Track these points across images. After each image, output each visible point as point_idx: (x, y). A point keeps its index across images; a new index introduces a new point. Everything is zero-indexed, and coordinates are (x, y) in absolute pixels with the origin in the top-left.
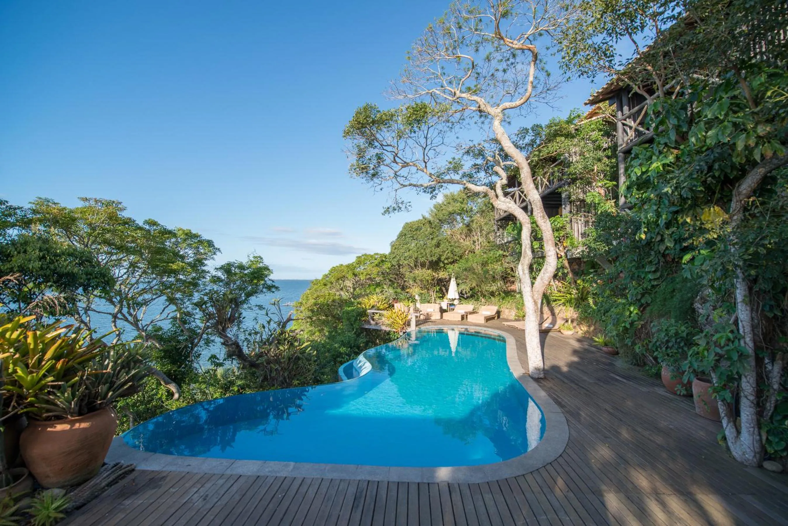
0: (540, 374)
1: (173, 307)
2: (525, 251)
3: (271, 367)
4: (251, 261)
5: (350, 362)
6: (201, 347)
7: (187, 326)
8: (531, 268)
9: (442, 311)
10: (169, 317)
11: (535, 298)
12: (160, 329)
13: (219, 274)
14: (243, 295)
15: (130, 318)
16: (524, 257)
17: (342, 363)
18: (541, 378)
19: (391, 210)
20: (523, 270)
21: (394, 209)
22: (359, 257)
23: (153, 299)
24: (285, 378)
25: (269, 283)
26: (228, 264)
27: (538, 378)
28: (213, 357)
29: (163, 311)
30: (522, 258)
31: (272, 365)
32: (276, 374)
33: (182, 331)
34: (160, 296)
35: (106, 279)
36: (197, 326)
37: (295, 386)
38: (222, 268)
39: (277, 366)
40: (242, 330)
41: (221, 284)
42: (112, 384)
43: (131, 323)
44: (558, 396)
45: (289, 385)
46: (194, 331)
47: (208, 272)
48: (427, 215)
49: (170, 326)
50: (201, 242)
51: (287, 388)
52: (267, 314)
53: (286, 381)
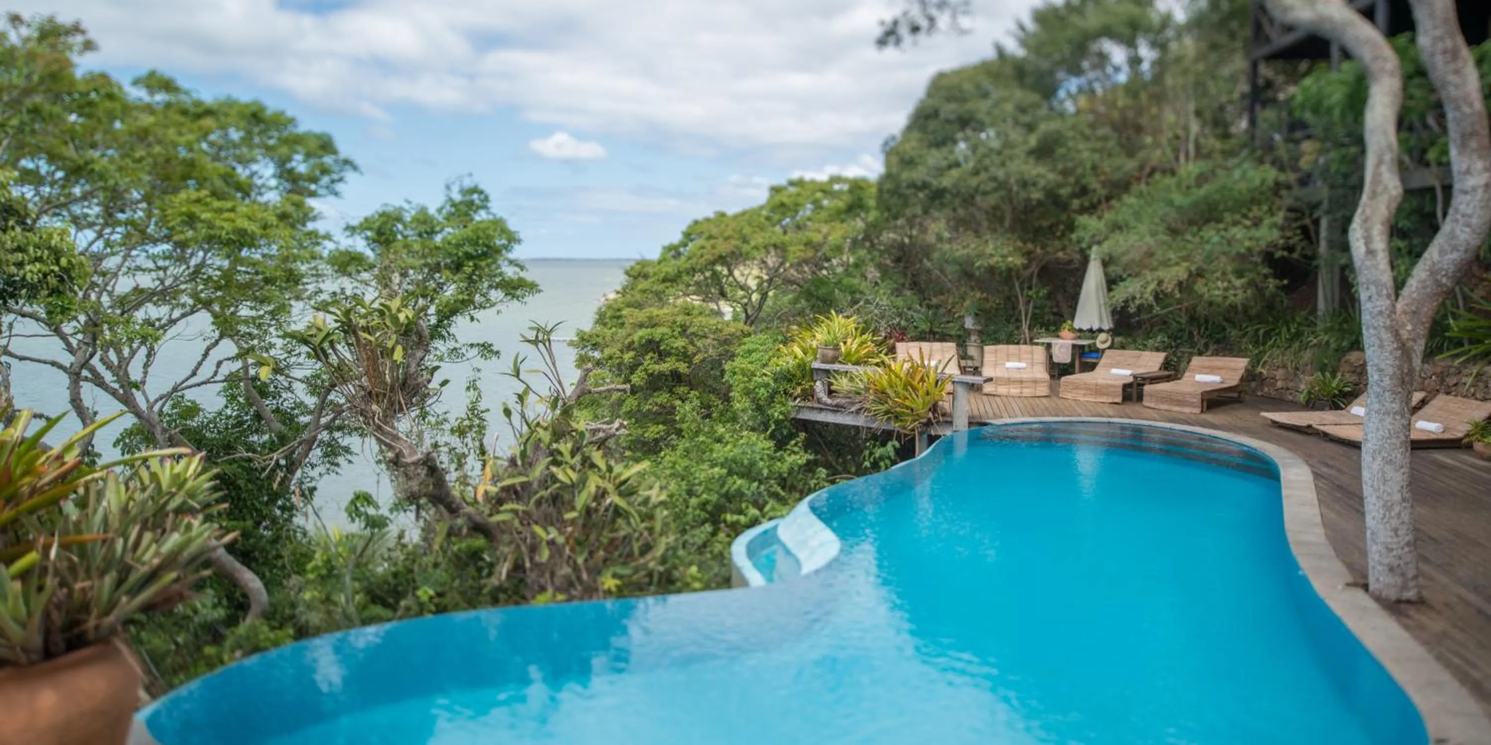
0: (1404, 587)
1: (228, 347)
2: (1377, 175)
3: (534, 535)
4: (454, 205)
5: (766, 525)
6: (313, 466)
7: (269, 404)
8: (1395, 231)
9: (1058, 371)
10: (219, 377)
11: (1404, 334)
12: (193, 410)
13: (360, 245)
14: (432, 310)
15: (108, 377)
16: (1374, 195)
17: (736, 530)
18: (1409, 602)
19: (904, 31)
20: (1368, 240)
21: (915, 29)
22: (776, 190)
23: (172, 322)
24: (576, 568)
25: (510, 272)
26: (383, 215)
27: (1399, 601)
28: (361, 500)
29: (206, 355)
30: (1365, 197)
31: (538, 530)
32: (551, 557)
33: (258, 417)
34: (192, 312)
35: (64, 261)
36: (300, 405)
37: (609, 592)
38: (366, 224)
39: (553, 533)
40: (433, 420)
41: (365, 276)
42: (125, 571)
43: (114, 393)
44: (1468, 662)
45: (590, 591)
46: (292, 418)
47: (328, 237)
48: (1013, 47)
49: (223, 401)
50: (295, 141)
51: (581, 599)
52: (517, 374)
53: (579, 578)
